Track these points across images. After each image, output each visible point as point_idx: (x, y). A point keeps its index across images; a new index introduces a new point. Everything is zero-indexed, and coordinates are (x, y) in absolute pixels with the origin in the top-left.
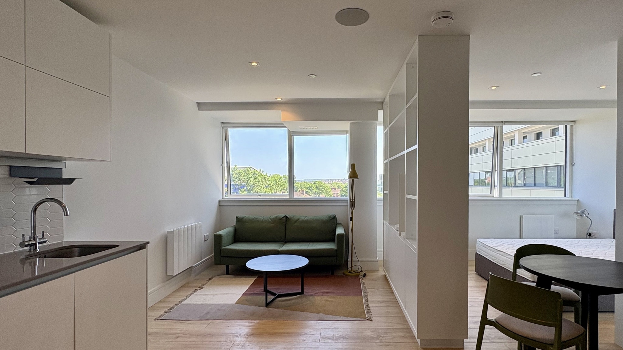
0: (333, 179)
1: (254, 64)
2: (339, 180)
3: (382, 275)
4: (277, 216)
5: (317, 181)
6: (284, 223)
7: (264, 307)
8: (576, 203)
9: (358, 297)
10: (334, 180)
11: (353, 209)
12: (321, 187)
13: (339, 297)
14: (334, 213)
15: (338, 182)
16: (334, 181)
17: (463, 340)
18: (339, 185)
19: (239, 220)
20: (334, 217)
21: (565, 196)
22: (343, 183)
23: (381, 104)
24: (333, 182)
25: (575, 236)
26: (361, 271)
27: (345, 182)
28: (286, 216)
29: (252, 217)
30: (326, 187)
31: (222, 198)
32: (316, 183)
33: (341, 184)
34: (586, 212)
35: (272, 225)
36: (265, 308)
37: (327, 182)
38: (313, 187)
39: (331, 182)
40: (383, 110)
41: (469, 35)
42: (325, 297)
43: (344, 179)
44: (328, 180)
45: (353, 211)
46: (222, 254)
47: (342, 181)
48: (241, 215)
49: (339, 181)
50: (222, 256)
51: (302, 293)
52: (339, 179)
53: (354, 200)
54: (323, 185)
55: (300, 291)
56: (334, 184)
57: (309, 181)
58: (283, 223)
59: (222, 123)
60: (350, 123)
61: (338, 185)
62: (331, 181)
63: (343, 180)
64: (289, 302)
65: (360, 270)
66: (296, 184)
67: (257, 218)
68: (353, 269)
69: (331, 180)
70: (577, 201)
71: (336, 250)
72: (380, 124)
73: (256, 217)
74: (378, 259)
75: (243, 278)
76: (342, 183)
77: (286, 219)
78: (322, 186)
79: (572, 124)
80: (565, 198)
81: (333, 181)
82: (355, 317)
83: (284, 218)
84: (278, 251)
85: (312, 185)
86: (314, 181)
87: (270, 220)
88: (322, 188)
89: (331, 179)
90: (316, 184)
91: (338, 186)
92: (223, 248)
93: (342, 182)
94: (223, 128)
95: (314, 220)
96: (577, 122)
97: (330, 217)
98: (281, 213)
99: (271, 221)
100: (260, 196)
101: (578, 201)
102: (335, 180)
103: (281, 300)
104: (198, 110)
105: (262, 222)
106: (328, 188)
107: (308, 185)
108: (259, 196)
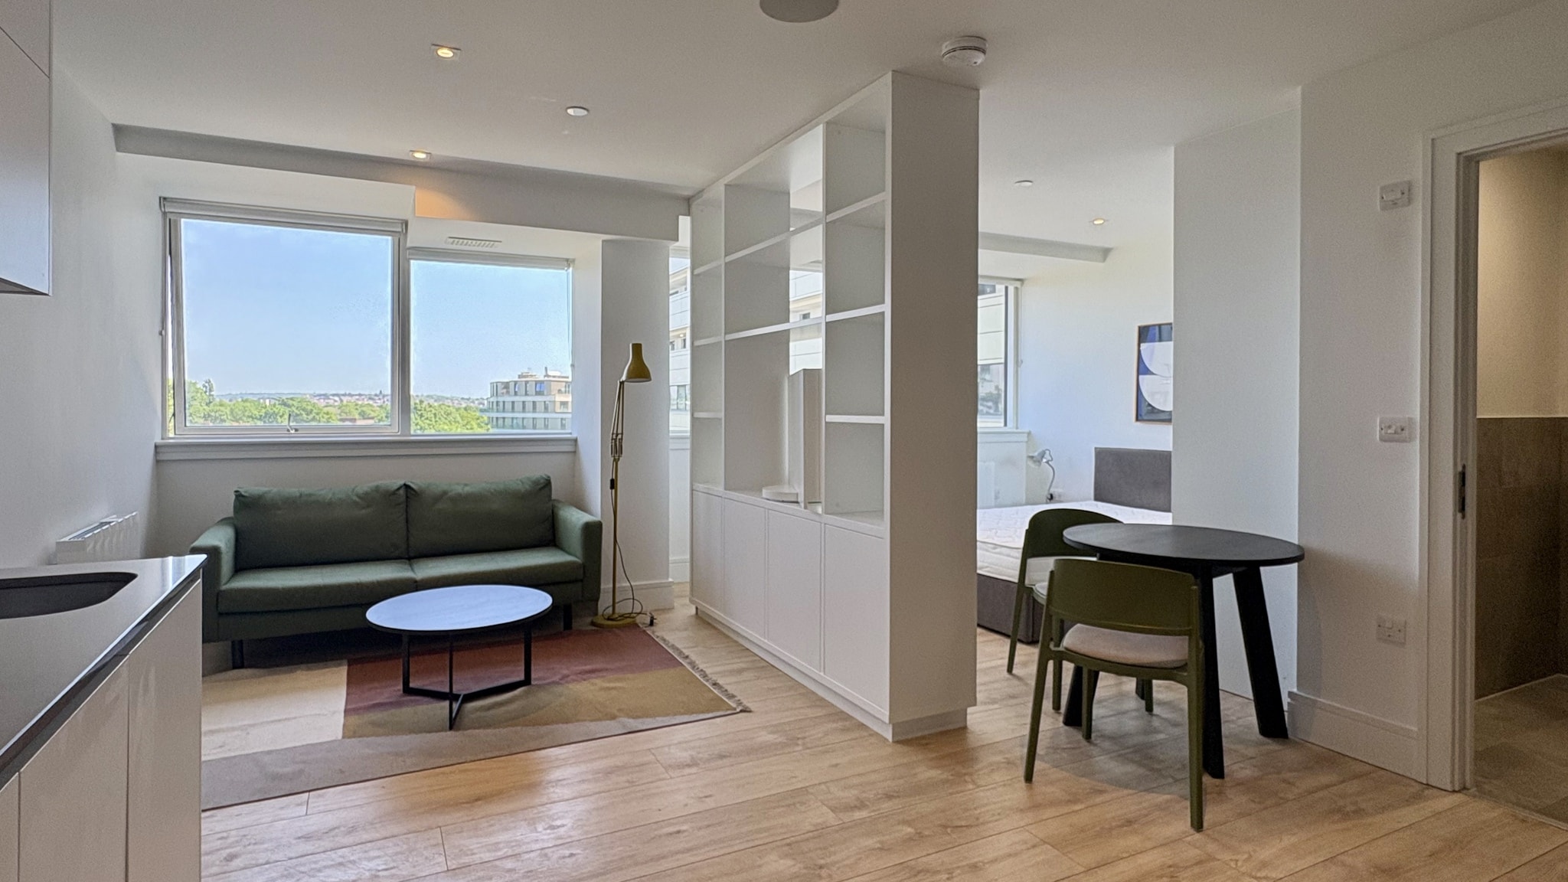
0: (343, 392)
1: (445, 53)
2: (360, 395)
3: (689, 617)
4: (377, 487)
5: (292, 399)
6: (401, 506)
7: (446, 731)
8: (1025, 438)
9: (678, 670)
10: (345, 395)
11: (619, 459)
12: (307, 415)
13: (630, 676)
14: (547, 473)
15: (360, 403)
16: (345, 399)
17: (966, 710)
18: (364, 409)
19: (243, 502)
20: (547, 483)
21: (1006, 425)
22: (375, 405)
23: (687, 203)
24: (342, 401)
25: (1024, 502)
26: (640, 613)
27: (382, 401)
28: (406, 487)
29: (293, 491)
30: (326, 416)
31: (162, 439)
32: (290, 402)
33: (370, 408)
34: (1047, 456)
35: (364, 511)
36: (449, 733)
37: (322, 401)
38: (281, 417)
39: (335, 401)
40: (689, 218)
41: (978, 90)
42: (599, 682)
43: (378, 393)
44: (326, 396)
45: (619, 463)
46: (222, 608)
47: (370, 399)
48: (252, 487)
49: (363, 399)
50: (221, 614)
51: (527, 681)
52: (362, 393)
53: (620, 436)
54: (315, 411)
55: (522, 677)
56: (347, 406)
57: (259, 396)
58: (399, 504)
59: (163, 200)
60: (603, 241)
61: (363, 411)
62: (337, 398)
63: (376, 395)
64: (503, 709)
65: (637, 609)
66: (215, 405)
67: (310, 495)
68: (617, 611)
69: (334, 395)
70: (1026, 435)
71: (584, 566)
72: (680, 252)
73: (305, 490)
74: (670, 580)
75: (299, 672)
76: (371, 406)
77: (407, 491)
78: (311, 412)
79: (1018, 284)
80: (1006, 429)
81: (342, 398)
82: (708, 711)
83: (402, 492)
84: (416, 581)
85: (277, 411)
86: (284, 397)
87: (355, 498)
88: (310, 417)
89: (334, 392)
90: (289, 406)
91: (360, 414)
92: (224, 588)
93: (371, 402)
94: (165, 214)
95: (492, 493)
96: (1026, 282)
97: (536, 483)
98: (391, 475)
99: (357, 500)
100: (296, 430)
101: (1029, 434)
102: (351, 395)
103: (482, 707)
104: (115, 149)
105: (330, 504)
106: (330, 418)
107: (264, 410)
108: (293, 432)
